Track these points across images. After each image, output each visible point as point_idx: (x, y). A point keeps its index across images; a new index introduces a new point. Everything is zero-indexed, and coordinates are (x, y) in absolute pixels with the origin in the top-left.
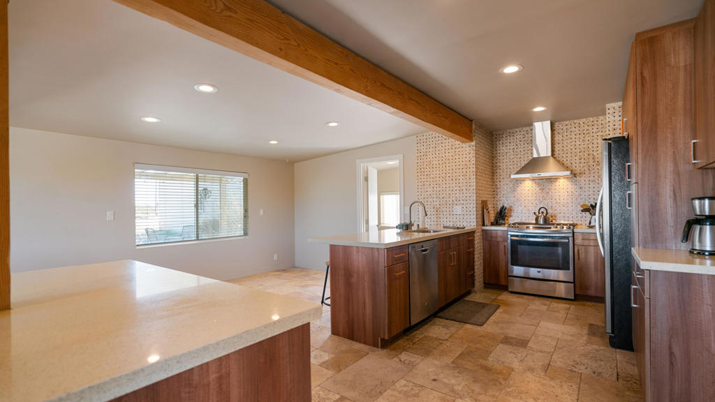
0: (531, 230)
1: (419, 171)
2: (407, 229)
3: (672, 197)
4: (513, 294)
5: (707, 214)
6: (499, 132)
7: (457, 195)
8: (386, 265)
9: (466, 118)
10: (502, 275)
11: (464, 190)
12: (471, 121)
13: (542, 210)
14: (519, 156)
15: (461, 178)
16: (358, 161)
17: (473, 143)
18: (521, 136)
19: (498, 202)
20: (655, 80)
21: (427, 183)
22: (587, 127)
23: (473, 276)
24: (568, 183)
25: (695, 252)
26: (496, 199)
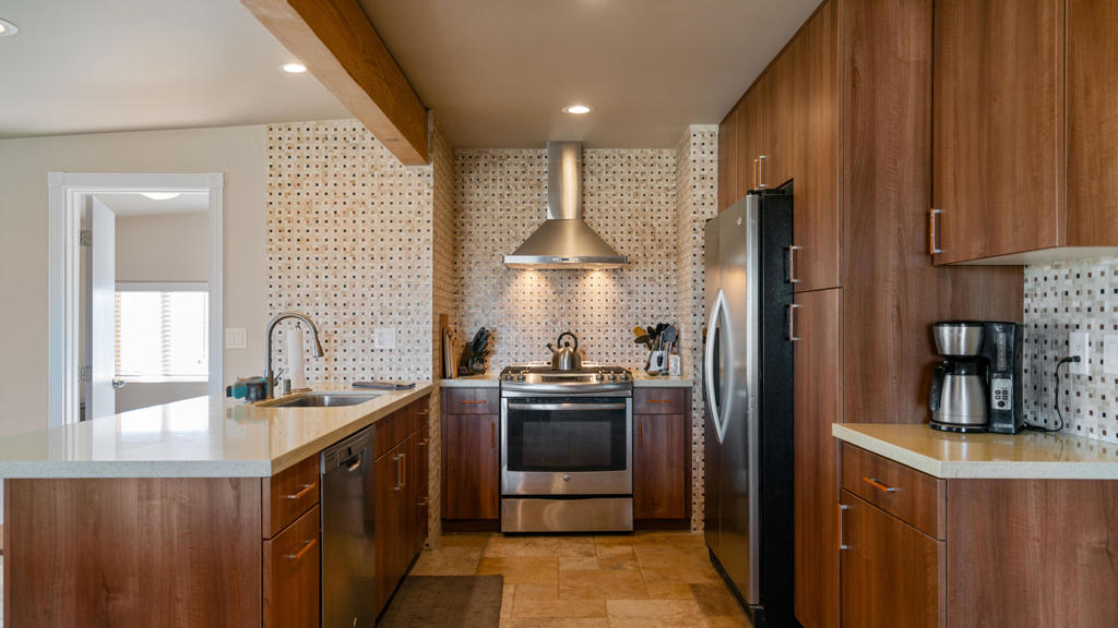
0: (533, 383)
1: (275, 225)
2: (263, 397)
3: (895, 319)
4: (512, 539)
5: (963, 353)
6: (471, 153)
7: (386, 300)
8: (267, 534)
9: (420, 100)
10: (486, 496)
11: (404, 286)
12: (427, 109)
13: (565, 339)
14: (513, 214)
15: (396, 254)
16: (53, 177)
17: (429, 168)
18: (519, 169)
19: (464, 319)
20: (874, 80)
21: (301, 263)
22: (642, 169)
23: (426, 508)
24: (607, 281)
25: (944, 428)
26: (461, 312)
